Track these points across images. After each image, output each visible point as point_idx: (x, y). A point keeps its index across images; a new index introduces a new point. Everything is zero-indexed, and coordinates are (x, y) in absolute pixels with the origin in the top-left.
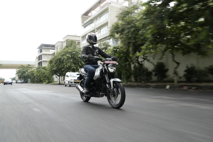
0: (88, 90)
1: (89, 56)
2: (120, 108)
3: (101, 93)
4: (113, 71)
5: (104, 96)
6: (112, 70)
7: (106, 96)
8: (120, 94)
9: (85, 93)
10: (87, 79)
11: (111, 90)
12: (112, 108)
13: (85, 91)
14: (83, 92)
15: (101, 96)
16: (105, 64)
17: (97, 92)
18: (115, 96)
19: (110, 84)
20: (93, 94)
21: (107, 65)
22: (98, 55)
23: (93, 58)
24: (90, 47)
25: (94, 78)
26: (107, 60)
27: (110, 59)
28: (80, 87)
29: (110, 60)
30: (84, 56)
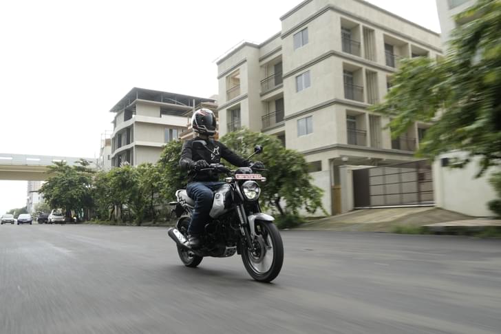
0: (197, 241)
1: (199, 163)
2: (272, 282)
3: (227, 248)
4: (253, 196)
5: (234, 253)
6: (253, 194)
7: (238, 254)
8: (272, 249)
9: (189, 247)
10: (195, 215)
11: (251, 240)
12: (252, 280)
13: (191, 243)
14: (186, 244)
15: (228, 253)
16: (237, 180)
17: (218, 246)
18: (260, 253)
19: (247, 226)
20: (209, 250)
21: (241, 182)
22: (218, 162)
23: (207, 167)
24: (201, 144)
25: (212, 214)
26: (241, 173)
27: (247, 169)
28: (178, 234)
29: (247, 173)
30: (187, 163)
